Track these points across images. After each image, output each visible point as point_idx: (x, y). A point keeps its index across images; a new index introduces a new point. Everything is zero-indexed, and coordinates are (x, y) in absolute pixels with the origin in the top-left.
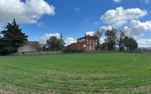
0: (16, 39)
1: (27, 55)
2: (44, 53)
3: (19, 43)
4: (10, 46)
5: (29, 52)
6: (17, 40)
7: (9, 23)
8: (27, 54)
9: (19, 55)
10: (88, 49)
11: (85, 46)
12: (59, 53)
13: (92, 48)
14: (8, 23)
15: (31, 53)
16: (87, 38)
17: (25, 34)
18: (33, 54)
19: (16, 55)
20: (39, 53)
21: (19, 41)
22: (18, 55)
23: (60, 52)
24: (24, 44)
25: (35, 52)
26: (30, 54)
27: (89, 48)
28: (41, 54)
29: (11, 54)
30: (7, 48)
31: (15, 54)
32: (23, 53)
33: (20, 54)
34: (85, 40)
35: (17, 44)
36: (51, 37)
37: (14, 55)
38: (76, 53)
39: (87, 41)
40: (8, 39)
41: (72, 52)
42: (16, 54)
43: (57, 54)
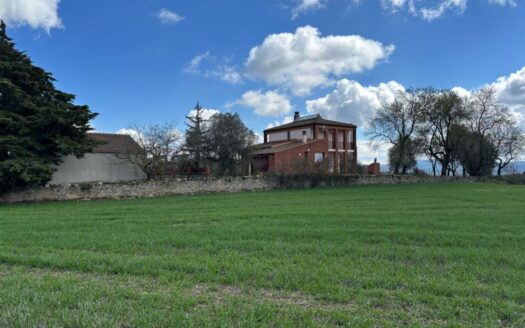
1: (105, 198)
2: (190, 191)
5: (113, 184)
8: (102, 194)
9: (64, 201)
12: (256, 185)
17: (73, 97)
18: (133, 194)
19: (47, 201)
22: (55, 200)
23: (259, 184)
26: (118, 192)
28: (173, 195)
32: (86, 187)
33: (69, 196)
34: (315, 136)
40: (9, 119)
41: (307, 184)
43: (244, 191)
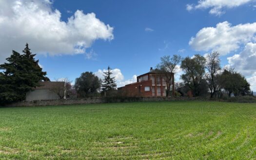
0: (22, 78)
1: (41, 106)
2: (70, 103)
3: (26, 85)
4: (12, 91)
5: (44, 100)
6: (22, 80)
7: (16, 51)
8: (41, 104)
9: (28, 106)
10: (153, 95)
11: (147, 89)
12: (97, 101)
13: (162, 93)
14: (14, 51)
15: (49, 102)
16: (151, 75)
17: (42, 69)
18: (51, 104)
19: (23, 106)
20: (62, 103)
21: (26, 82)
22: (25, 106)
24: (37, 87)
25: (55, 100)
26: (46, 103)
27: (156, 93)
28: (64, 105)
29: (14, 105)
30: (6, 94)
31: (21, 105)
32: (35, 102)
33: (30, 105)
34: (149, 78)
35: (22, 87)
36: (83, 74)
37: (19, 106)
38: (126, 102)
39: (151, 79)
41: (119, 100)
42: (23, 103)
43: (92, 103)
